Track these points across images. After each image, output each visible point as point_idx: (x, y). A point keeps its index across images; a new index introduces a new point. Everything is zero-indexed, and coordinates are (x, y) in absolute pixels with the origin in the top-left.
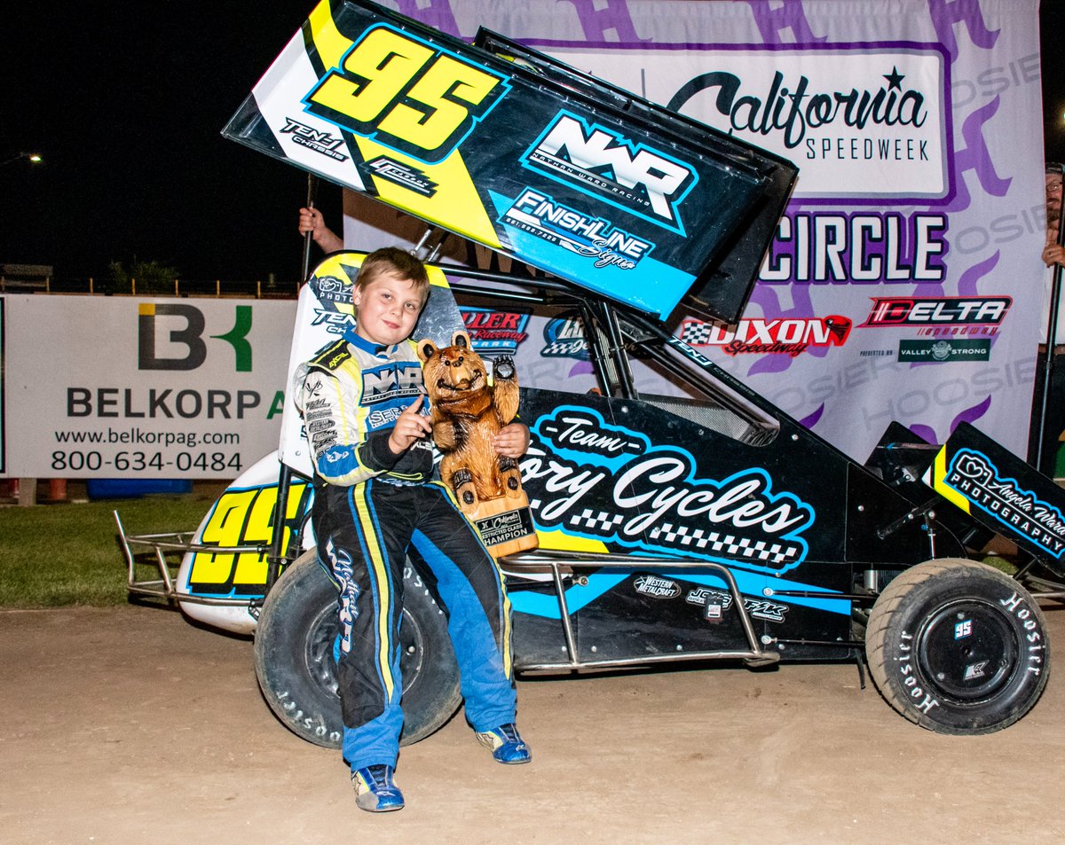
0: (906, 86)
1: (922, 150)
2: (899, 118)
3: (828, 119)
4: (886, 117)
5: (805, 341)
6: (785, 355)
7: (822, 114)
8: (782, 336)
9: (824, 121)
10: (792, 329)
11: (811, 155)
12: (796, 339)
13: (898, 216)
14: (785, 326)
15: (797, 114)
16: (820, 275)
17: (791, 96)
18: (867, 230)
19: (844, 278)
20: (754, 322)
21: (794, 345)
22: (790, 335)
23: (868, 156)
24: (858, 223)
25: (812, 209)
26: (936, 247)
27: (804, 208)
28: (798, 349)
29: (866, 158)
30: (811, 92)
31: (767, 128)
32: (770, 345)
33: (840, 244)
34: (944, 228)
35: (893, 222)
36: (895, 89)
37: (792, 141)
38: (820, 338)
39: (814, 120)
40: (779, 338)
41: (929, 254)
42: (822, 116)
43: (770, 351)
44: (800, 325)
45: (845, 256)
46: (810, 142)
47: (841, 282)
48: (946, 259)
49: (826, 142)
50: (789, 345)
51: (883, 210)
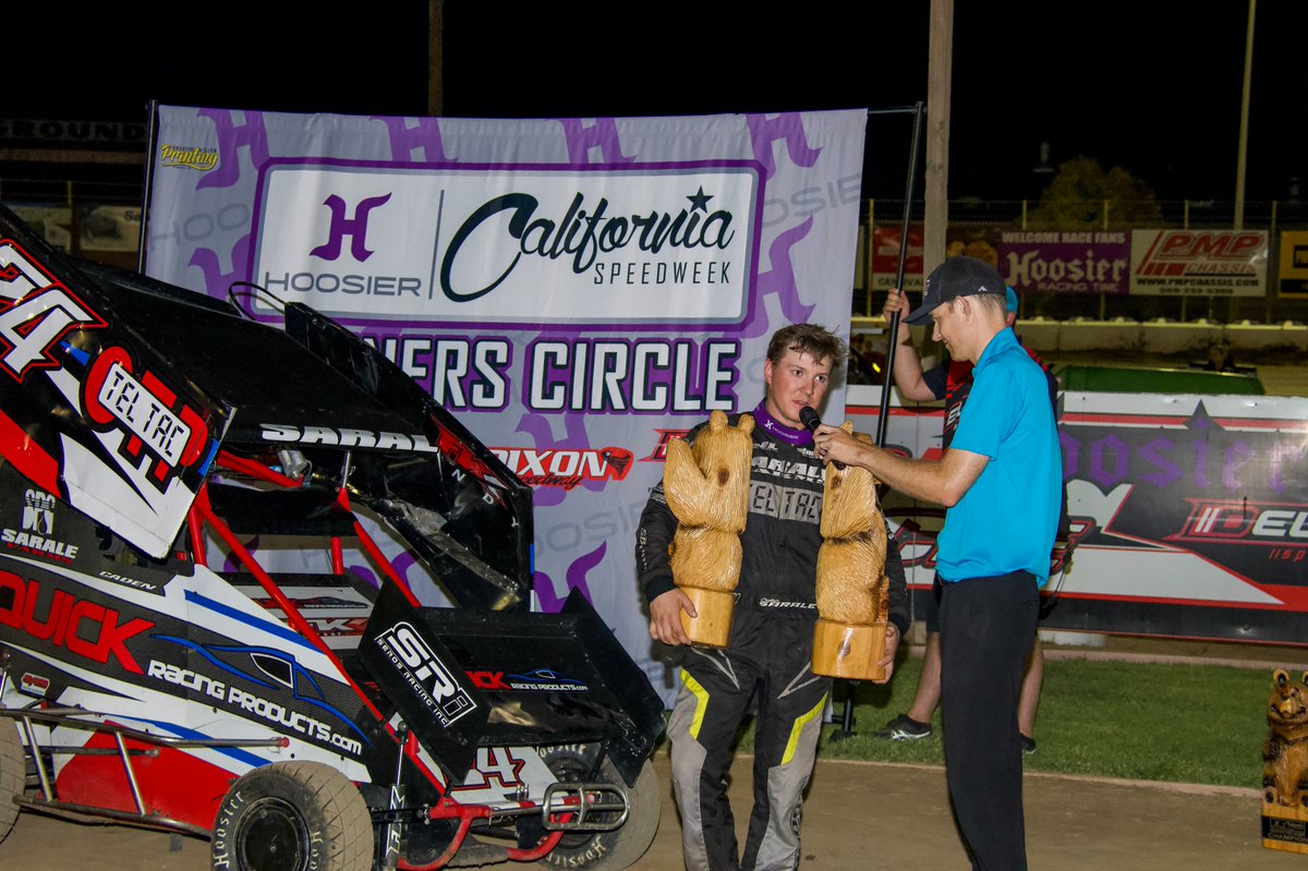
0: (713, 206)
1: (724, 272)
2: (701, 239)
3: (623, 242)
4: (685, 240)
5: (580, 474)
6: (558, 488)
7: (616, 238)
8: (554, 468)
9: (616, 245)
10: (565, 460)
11: (598, 280)
12: (570, 472)
13: (690, 343)
14: (558, 457)
15: (591, 238)
16: (596, 403)
17: (587, 219)
18: (652, 358)
19: (623, 407)
20: (526, 453)
21: (569, 478)
22: (563, 467)
23: (661, 279)
24: (642, 351)
25: (592, 335)
26: (727, 376)
27: (583, 335)
28: (572, 482)
29: (658, 282)
30: (608, 215)
31: (557, 252)
32: (542, 477)
33: (621, 372)
34: (736, 355)
35: (683, 350)
36: (699, 210)
37: (581, 266)
38: (596, 471)
39: (607, 244)
40: (551, 470)
41: (719, 383)
42: (616, 240)
43: (543, 483)
44: (574, 456)
45: (626, 386)
46: (600, 267)
47: (619, 412)
48: (737, 389)
49: (616, 267)
50: (562, 478)
51: (673, 336)
